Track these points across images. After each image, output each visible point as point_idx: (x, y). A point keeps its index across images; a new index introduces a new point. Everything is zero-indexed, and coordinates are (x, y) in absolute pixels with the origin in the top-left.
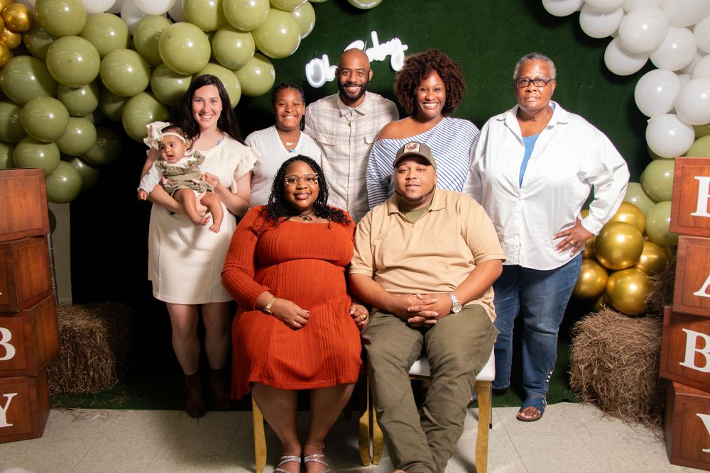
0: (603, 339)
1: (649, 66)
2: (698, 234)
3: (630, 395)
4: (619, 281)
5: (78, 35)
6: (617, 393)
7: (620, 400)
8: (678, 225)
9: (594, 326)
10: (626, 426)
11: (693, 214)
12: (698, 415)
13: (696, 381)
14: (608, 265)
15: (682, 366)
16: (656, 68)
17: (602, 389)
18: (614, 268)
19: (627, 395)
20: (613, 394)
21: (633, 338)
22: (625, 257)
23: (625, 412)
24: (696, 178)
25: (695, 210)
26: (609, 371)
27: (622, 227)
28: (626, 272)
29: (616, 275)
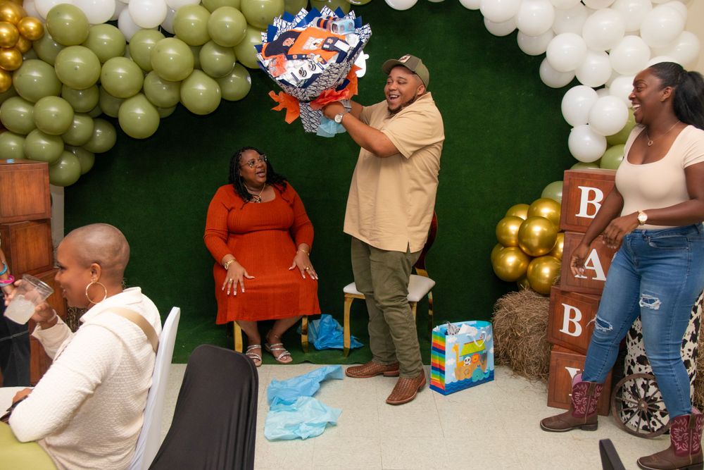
0: (516, 313)
1: (575, 82)
2: (580, 230)
3: (534, 358)
4: (537, 265)
5: (81, 45)
6: (523, 357)
7: (525, 363)
8: (566, 223)
9: (512, 302)
10: (528, 383)
11: (577, 215)
12: (566, 368)
13: (569, 344)
14: (529, 253)
15: (562, 333)
16: (581, 84)
17: (513, 353)
18: (534, 255)
19: (531, 359)
20: (520, 357)
21: (537, 312)
22: (541, 245)
23: (529, 372)
24: (579, 187)
25: (578, 213)
26: (517, 338)
27: (541, 221)
28: (543, 258)
29: (535, 261)
